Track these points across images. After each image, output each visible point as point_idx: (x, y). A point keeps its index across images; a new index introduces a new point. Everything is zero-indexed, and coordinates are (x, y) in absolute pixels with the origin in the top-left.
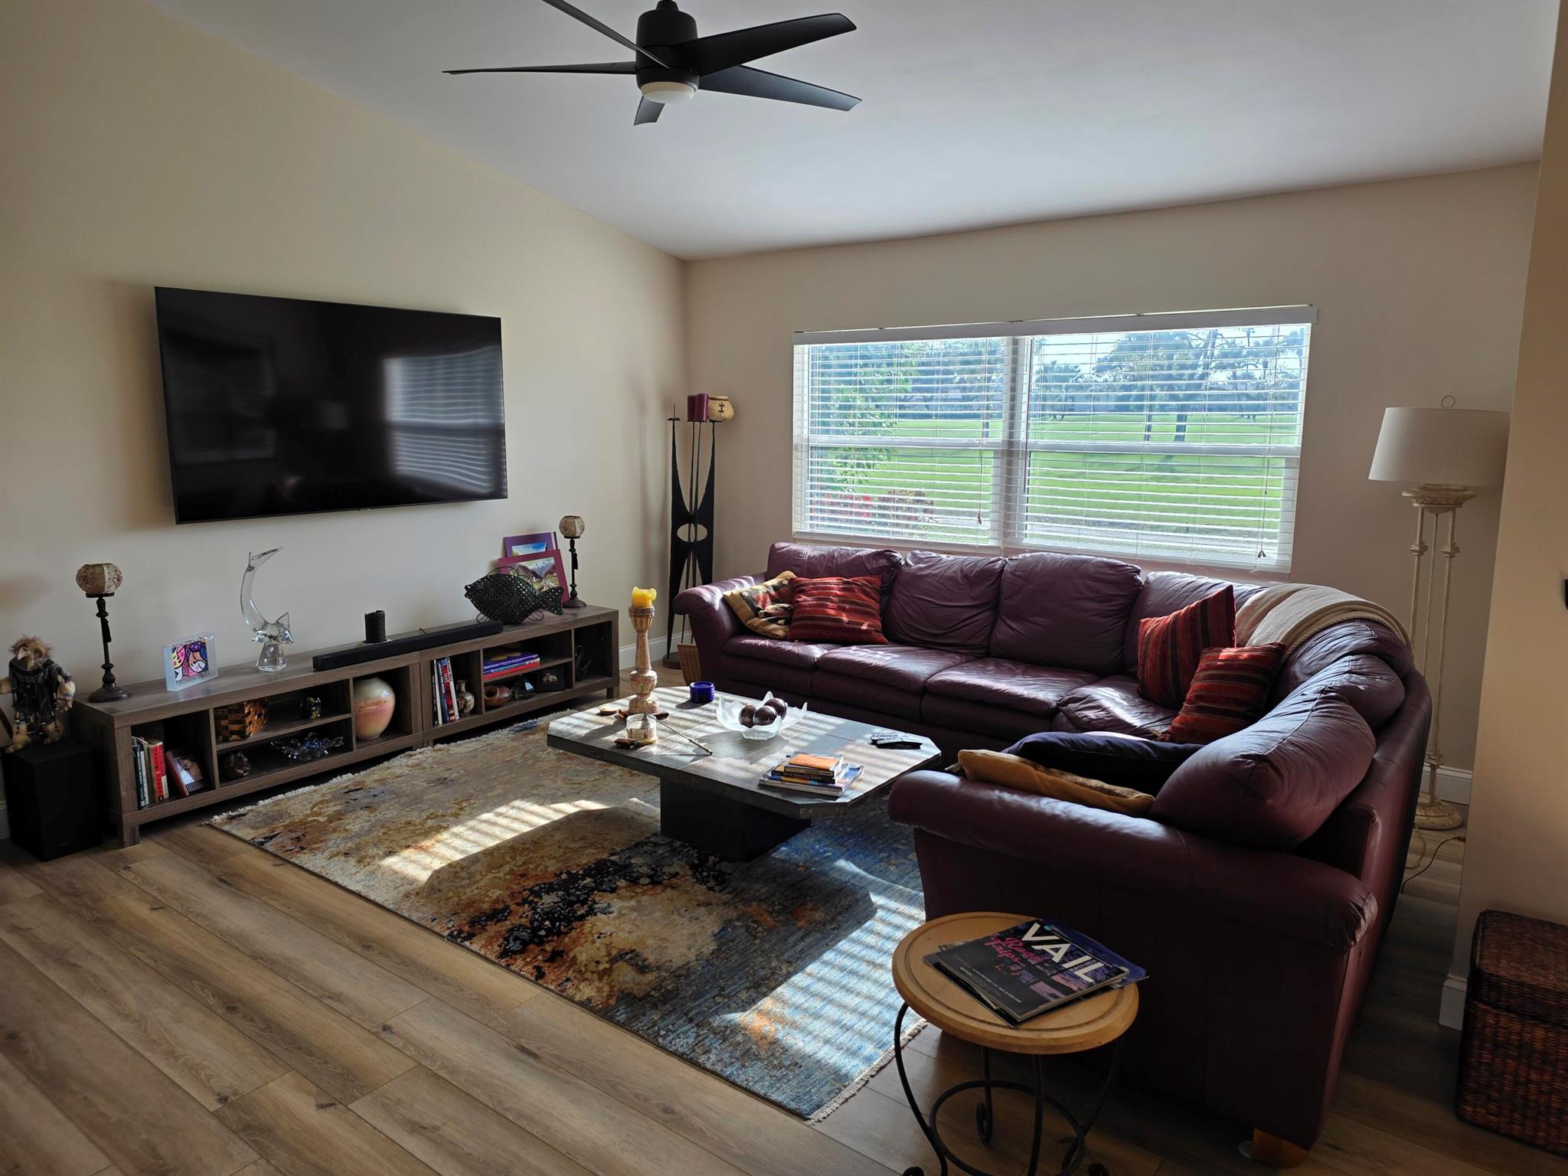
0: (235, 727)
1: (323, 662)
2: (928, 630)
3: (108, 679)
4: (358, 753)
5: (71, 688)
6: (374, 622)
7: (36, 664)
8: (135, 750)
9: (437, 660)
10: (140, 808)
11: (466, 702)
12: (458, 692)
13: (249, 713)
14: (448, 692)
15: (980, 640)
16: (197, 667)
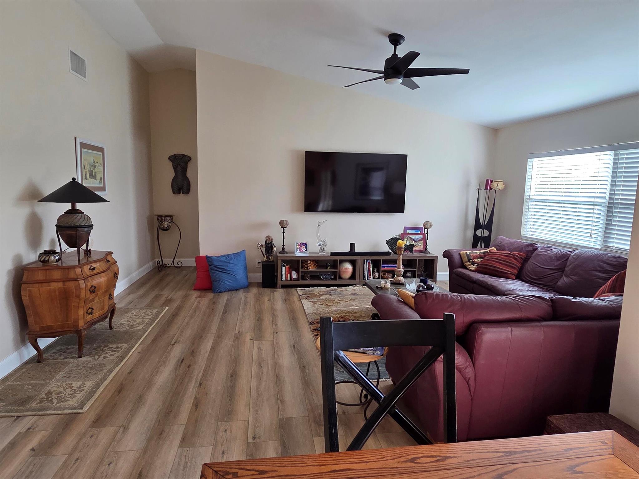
0: (306, 266)
1: (333, 254)
2: (532, 277)
3: (283, 249)
4: (338, 282)
5: (275, 249)
6: (352, 246)
7: (269, 242)
8: (282, 266)
9: (367, 260)
10: (282, 280)
11: (375, 275)
12: (373, 272)
13: (310, 263)
14: (369, 270)
15: (552, 284)
16: (304, 249)
